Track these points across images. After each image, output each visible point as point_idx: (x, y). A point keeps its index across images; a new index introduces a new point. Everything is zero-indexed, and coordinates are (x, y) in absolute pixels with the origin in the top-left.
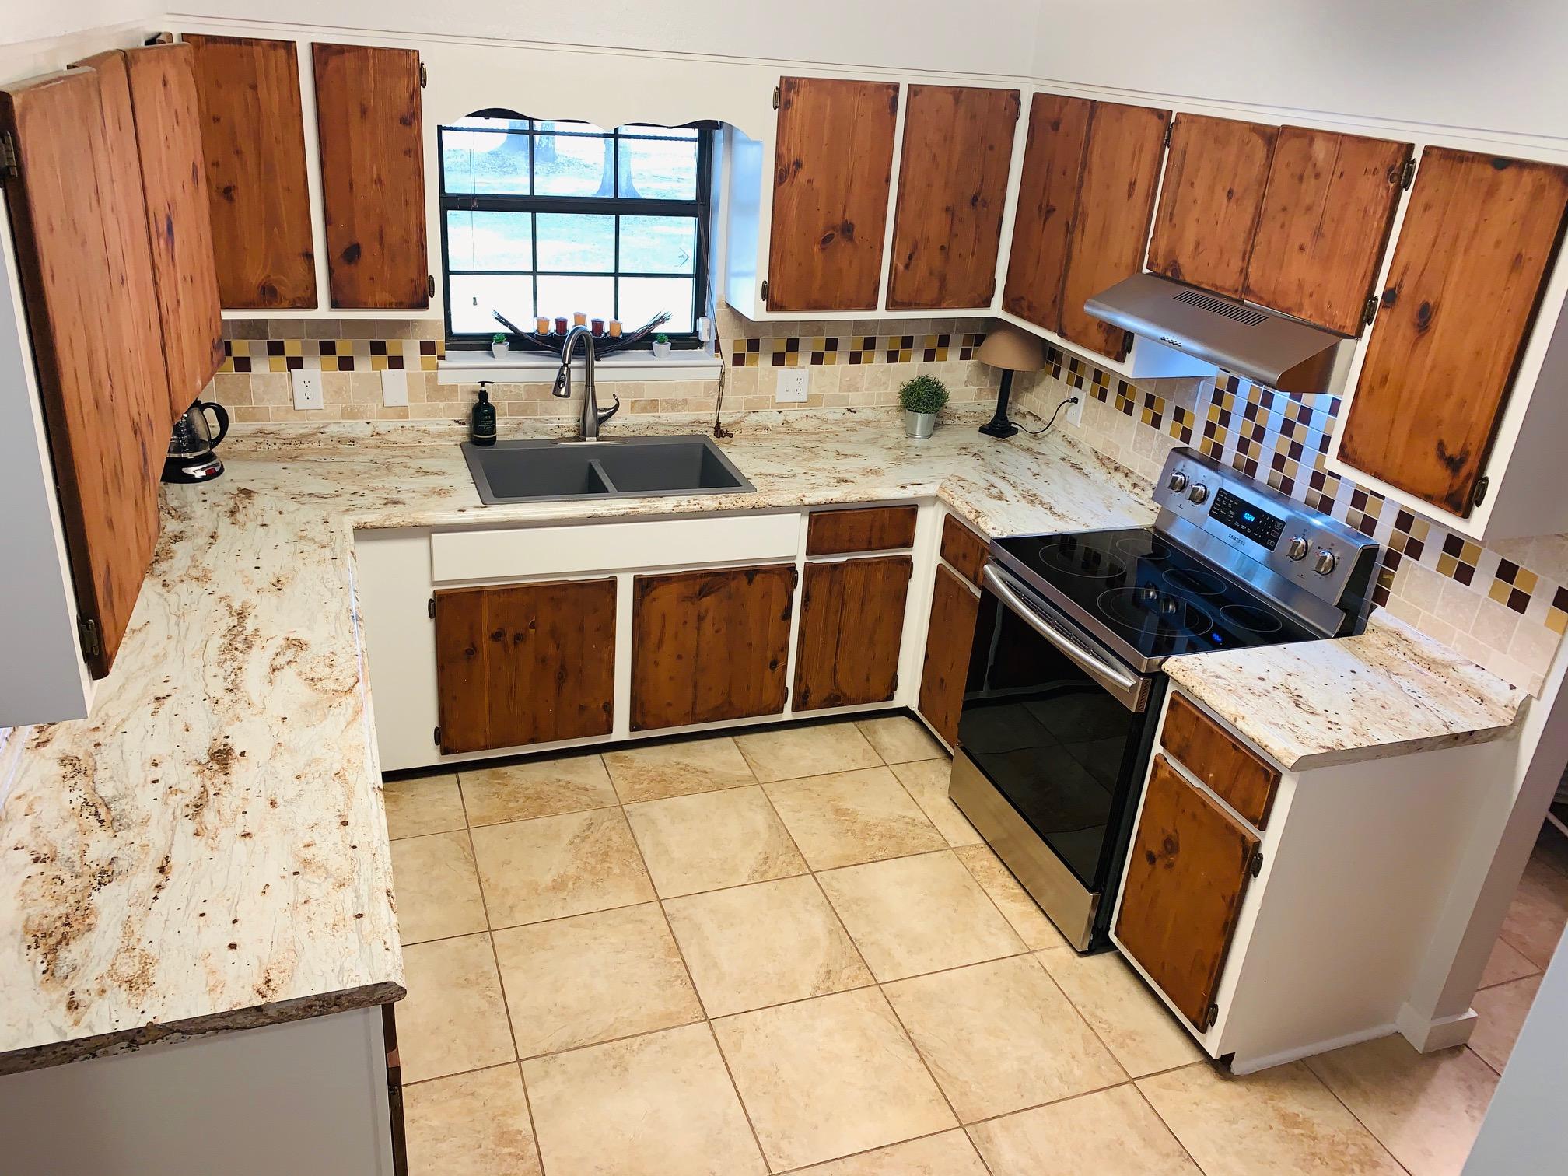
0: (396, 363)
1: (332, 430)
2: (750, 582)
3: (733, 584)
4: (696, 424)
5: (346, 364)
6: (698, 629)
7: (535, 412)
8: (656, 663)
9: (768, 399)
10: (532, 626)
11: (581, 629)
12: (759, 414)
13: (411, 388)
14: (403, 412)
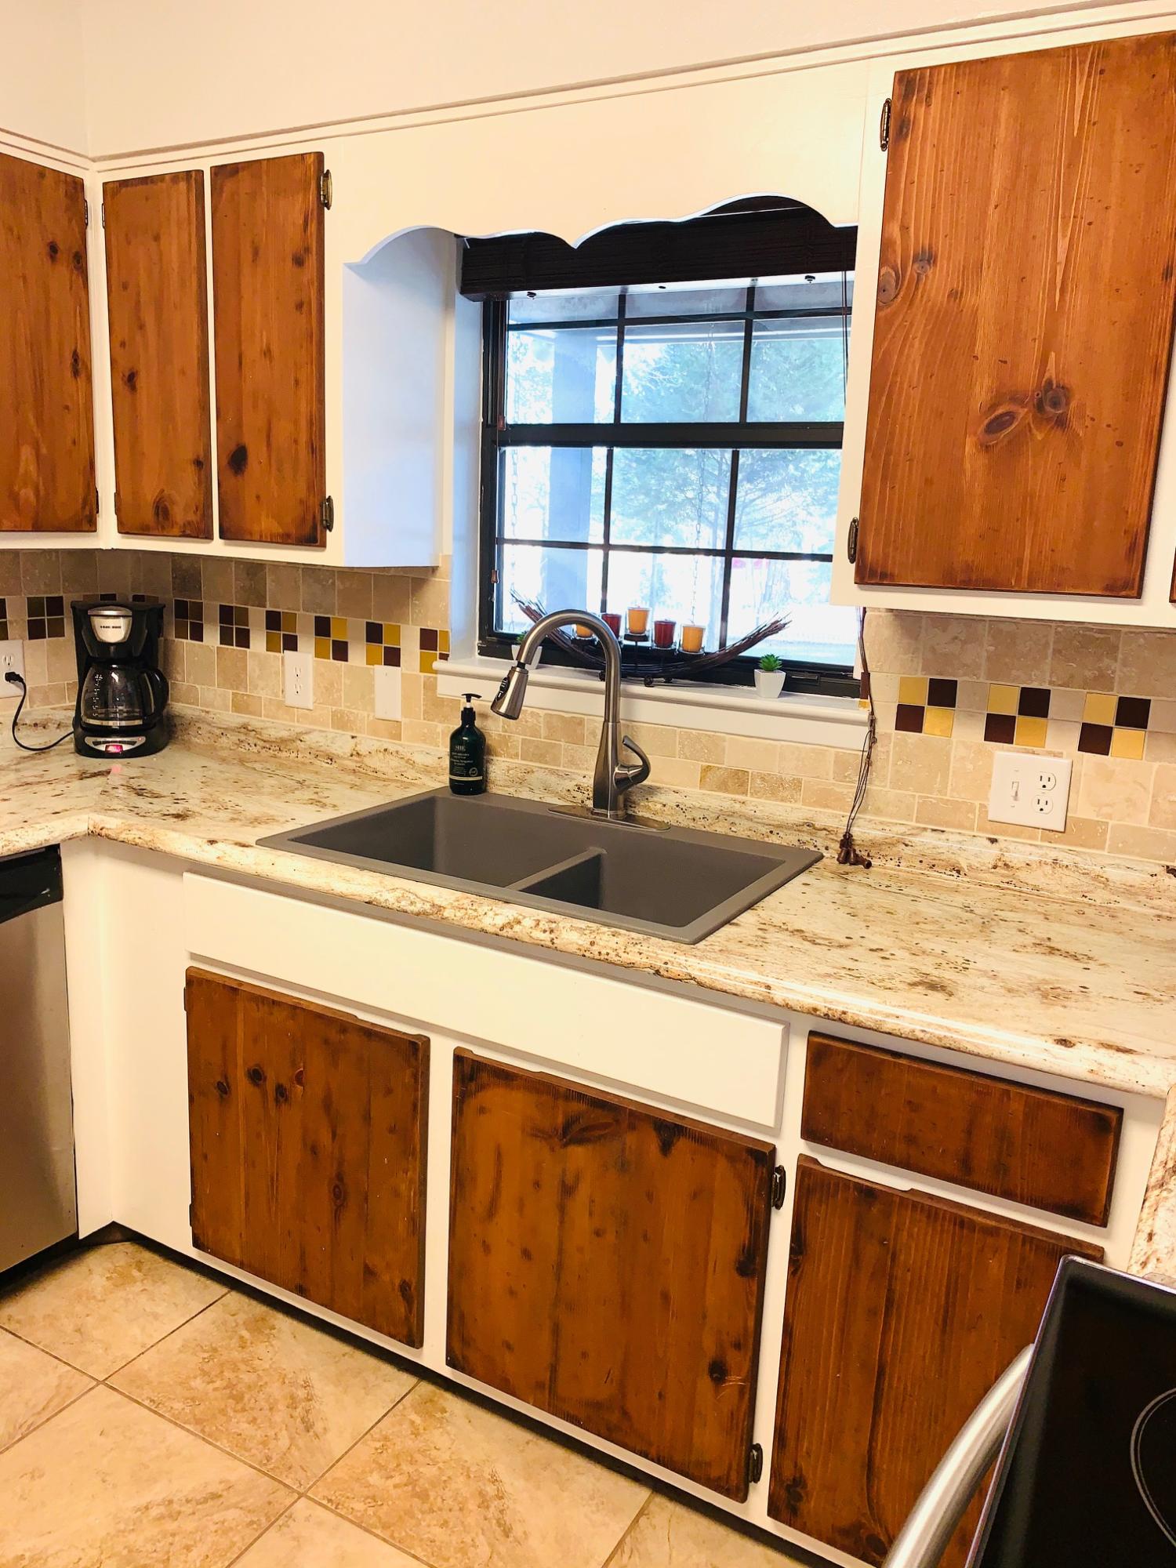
0: (393, 658)
1: (311, 739)
2: (666, 1148)
3: (631, 1139)
4: (806, 828)
5: (341, 652)
6: (562, 1209)
7: (555, 761)
8: (487, 1248)
9: (971, 809)
10: (299, 1079)
11: (367, 1117)
12: (943, 836)
13: (405, 697)
14: (394, 730)
